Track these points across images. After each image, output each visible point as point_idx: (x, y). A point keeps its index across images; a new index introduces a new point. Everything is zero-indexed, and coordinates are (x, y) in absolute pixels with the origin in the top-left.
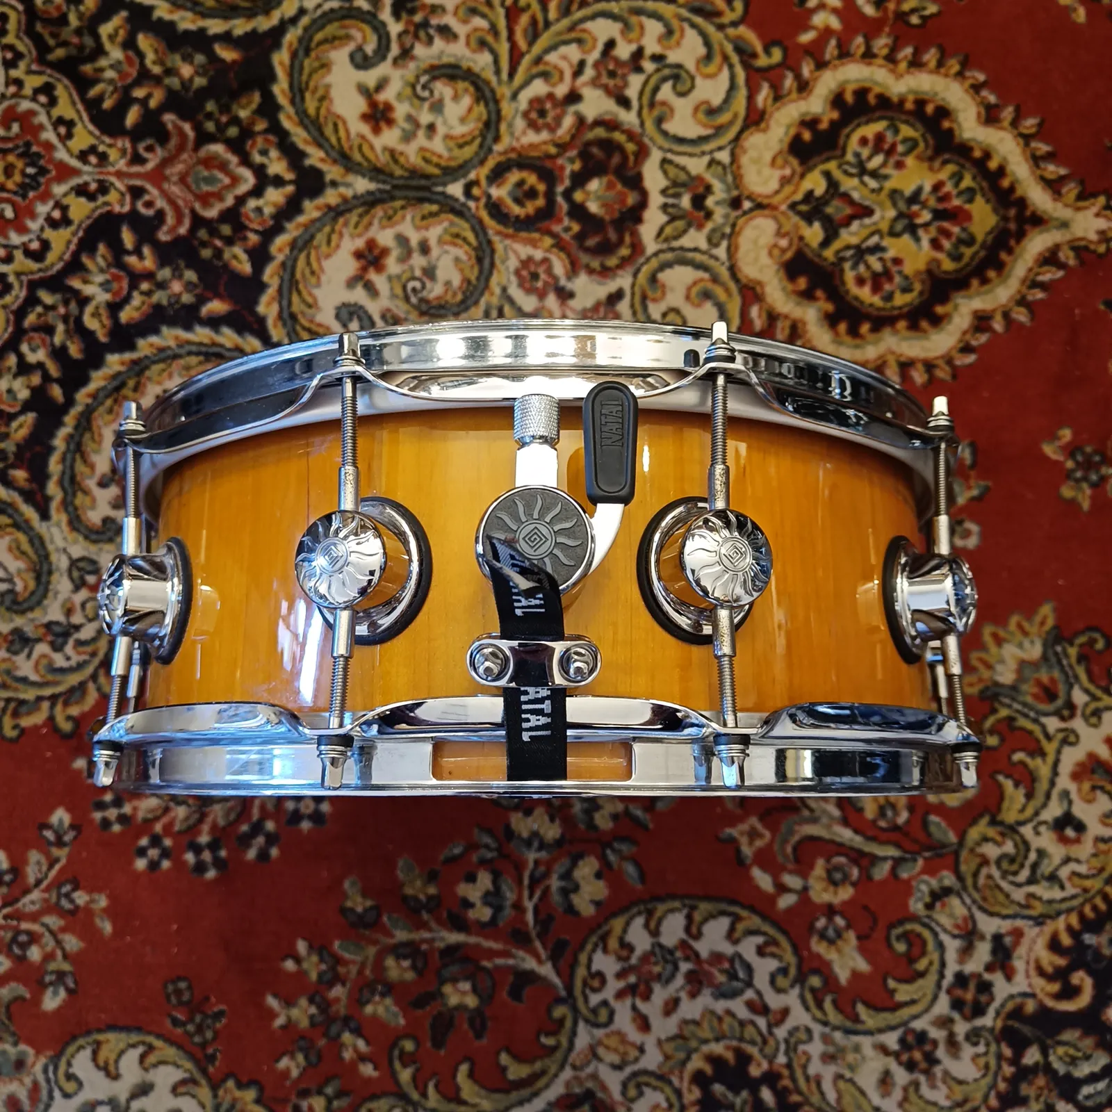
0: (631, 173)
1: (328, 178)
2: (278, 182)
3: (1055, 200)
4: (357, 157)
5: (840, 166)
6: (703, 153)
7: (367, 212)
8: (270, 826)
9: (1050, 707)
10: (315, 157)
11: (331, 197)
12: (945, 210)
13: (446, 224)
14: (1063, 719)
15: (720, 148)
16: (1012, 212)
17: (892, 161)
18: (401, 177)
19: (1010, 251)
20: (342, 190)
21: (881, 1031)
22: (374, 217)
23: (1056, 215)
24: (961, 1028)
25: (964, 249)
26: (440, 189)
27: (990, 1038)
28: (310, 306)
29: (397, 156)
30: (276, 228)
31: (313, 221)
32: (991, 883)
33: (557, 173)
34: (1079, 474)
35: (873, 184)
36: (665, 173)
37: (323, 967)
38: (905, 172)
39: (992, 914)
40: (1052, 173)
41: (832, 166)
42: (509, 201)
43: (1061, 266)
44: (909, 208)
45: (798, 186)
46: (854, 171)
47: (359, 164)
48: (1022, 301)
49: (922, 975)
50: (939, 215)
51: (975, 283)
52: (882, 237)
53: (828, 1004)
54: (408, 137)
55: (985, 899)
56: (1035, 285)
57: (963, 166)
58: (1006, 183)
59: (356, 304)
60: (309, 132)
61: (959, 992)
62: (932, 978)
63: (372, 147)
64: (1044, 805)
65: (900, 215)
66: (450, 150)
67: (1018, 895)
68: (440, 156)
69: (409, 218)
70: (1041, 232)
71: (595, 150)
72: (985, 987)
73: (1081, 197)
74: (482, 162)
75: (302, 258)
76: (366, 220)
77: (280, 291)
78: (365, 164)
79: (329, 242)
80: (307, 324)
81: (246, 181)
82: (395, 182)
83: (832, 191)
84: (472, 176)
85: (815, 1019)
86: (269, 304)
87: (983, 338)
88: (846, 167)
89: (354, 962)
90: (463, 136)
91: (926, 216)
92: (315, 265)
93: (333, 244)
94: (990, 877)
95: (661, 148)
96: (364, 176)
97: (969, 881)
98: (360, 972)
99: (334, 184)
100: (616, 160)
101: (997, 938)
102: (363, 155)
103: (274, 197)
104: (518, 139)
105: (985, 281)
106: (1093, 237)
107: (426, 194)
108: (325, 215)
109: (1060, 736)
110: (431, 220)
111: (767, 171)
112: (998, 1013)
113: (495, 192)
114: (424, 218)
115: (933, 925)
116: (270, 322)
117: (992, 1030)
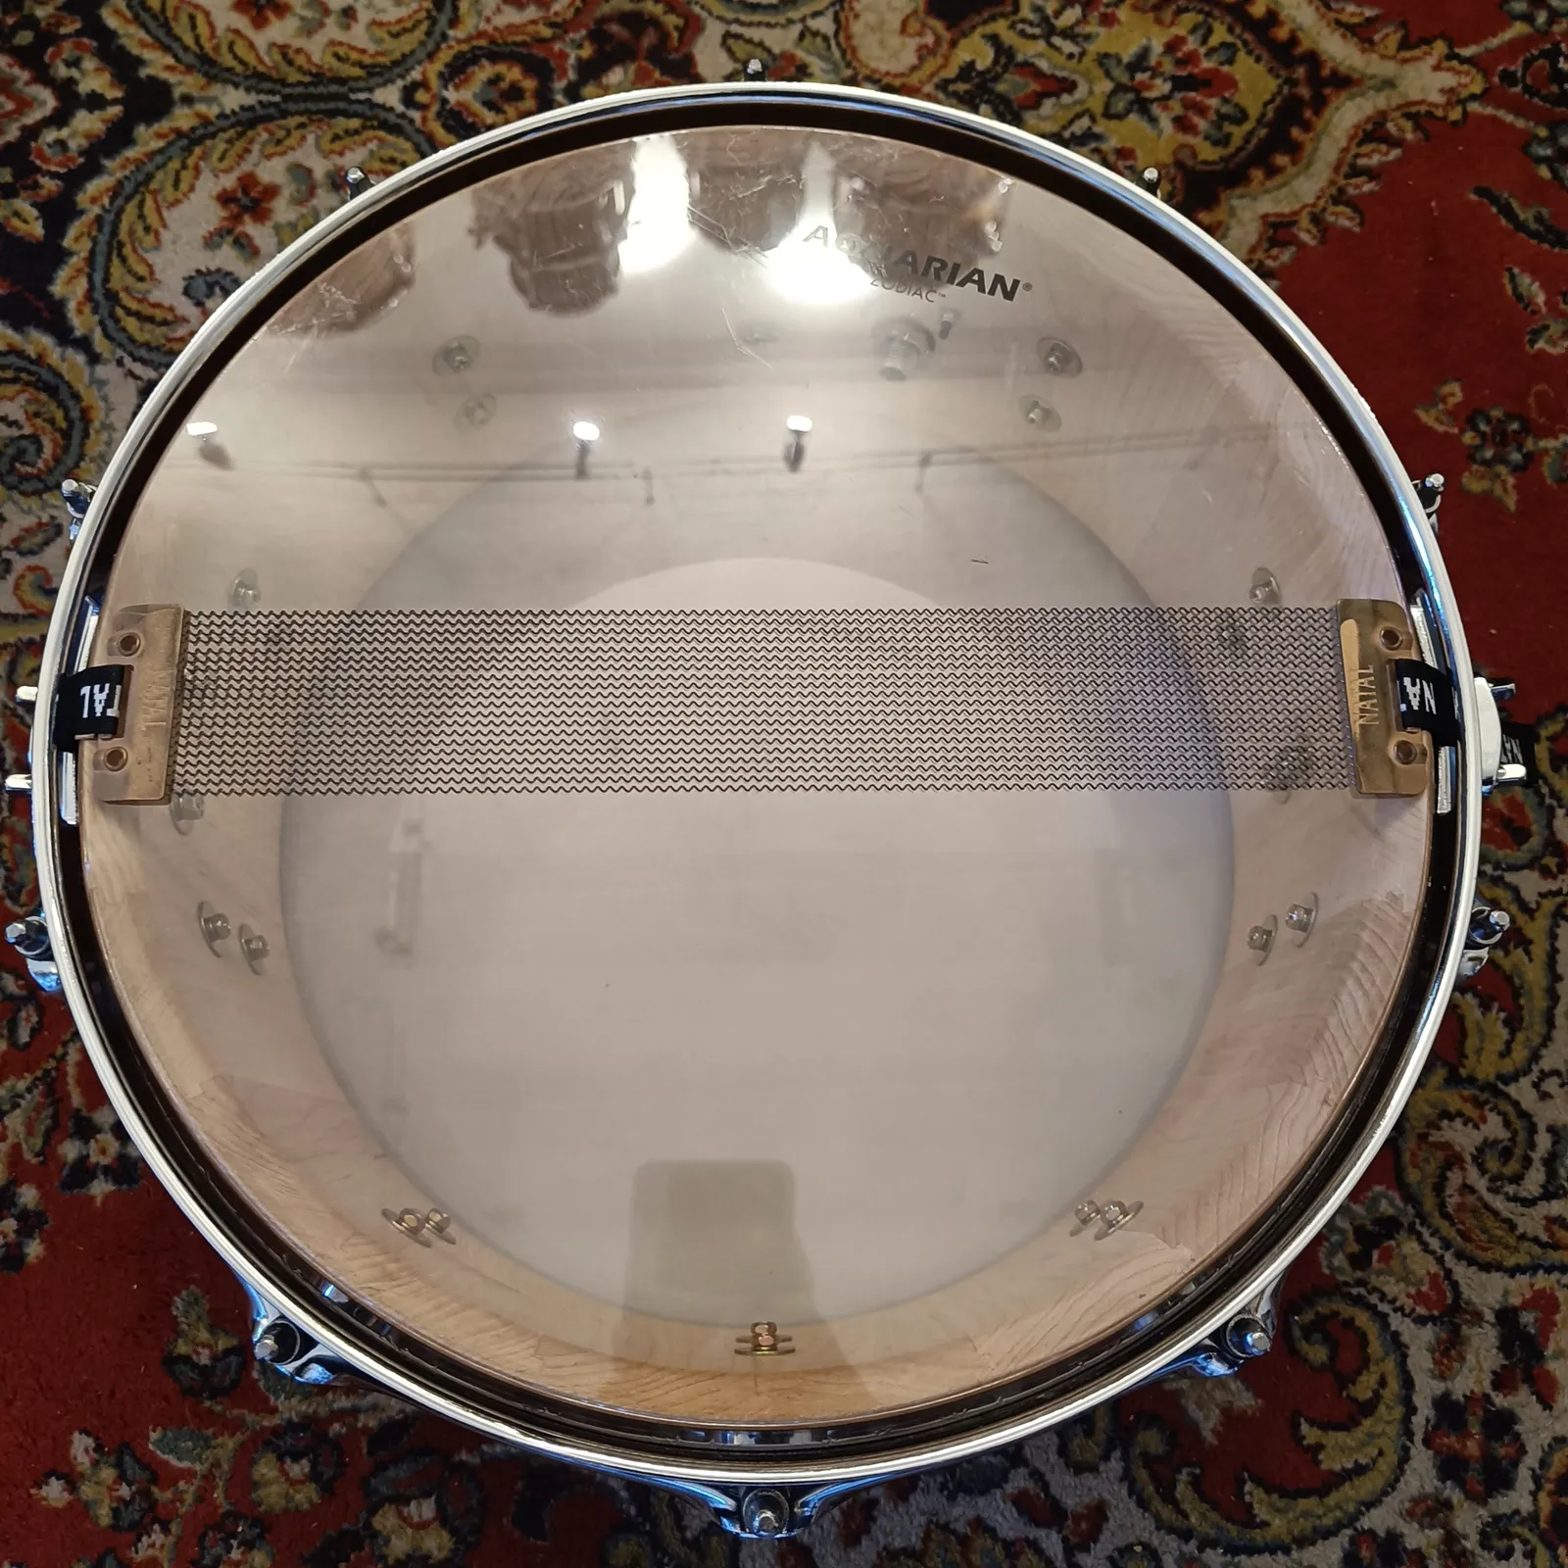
0: (674, 56)
1: (177, 93)
2: (96, 102)
3: (1363, 51)
4: (228, 61)
5: (1012, 26)
6: (790, 21)
7: (240, 135)
8: (28, 1195)
9: (1521, 855)
10: (157, 64)
11: (183, 118)
12: (1191, 76)
13: (373, 145)
14: (1546, 873)
15: (816, 14)
16: (1300, 72)
17: (1094, 16)
18: (300, 83)
19: (1307, 127)
20: (202, 108)
21: (1303, 1541)
22: (251, 141)
23: (1370, 71)
24: (1468, 1520)
25: (1228, 128)
26: (362, 96)
27: (1534, 1540)
28: (141, 279)
29: (291, 54)
30: (91, 168)
31: (152, 155)
32: (1471, 1199)
33: (552, 63)
34: (1489, 454)
35: (1068, 47)
36: (730, 52)
37: (125, 1491)
38: (1116, 29)
39: (1487, 1267)
40: (1353, 15)
41: (1000, 27)
42: (477, 107)
43: (1393, 142)
44: (1132, 78)
45: (947, 59)
46: (1037, 31)
47: (230, 70)
48: (1340, 197)
49: (1368, 1408)
50: (1179, 84)
51: (1257, 174)
52: (1093, 119)
53: (1182, 1490)
54: (309, 29)
55: (1465, 1236)
56: (1355, 172)
57: (1208, 14)
58: (1282, 34)
59: (219, 270)
60: (148, 32)
61: (1451, 1441)
62: (1389, 1413)
63: (251, 46)
64: (1547, 1040)
65: (1119, 88)
66: (379, 41)
67: (1531, 1222)
68: (363, 51)
69: (311, 138)
70: (1352, 98)
71: (615, 28)
72: (1502, 1424)
73: (1404, 45)
74: (431, 57)
75: (131, 209)
76: (239, 145)
77: (91, 259)
78: (239, 69)
79: (176, 184)
80: (134, 306)
81: (43, 103)
82: (288, 91)
83: (1003, 60)
84: (416, 75)
85: (1160, 1525)
86: (70, 280)
87: (1286, 256)
88: (1020, 26)
89: (189, 1475)
90: (400, 21)
91: (1162, 87)
92: (152, 218)
93: (184, 186)
94: (1467, 1189)
95: (720, 18)
96: (236, 86)
97: (1429, 1203)
98: (202, 1497)
99: (188, 100)
100: (648, 39)
101: (1506, 1317)
102: (236, 57)
103: (87, 123)
104: (488, 20)
105: (1272, 171)
106: (1437, 98)
107: (342, 105)
108: (170, 144)
109: (1549, 905)
110: (347, 141)
111: (895, 41)
112: (1537, 1480)
113: (452, 95)
114: (336, 138)
115: (1374, 1299)
116: (72, 305)
117: (1534, 1517)
